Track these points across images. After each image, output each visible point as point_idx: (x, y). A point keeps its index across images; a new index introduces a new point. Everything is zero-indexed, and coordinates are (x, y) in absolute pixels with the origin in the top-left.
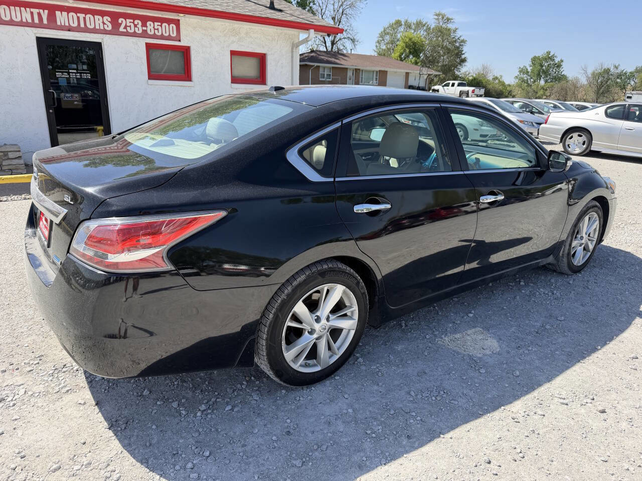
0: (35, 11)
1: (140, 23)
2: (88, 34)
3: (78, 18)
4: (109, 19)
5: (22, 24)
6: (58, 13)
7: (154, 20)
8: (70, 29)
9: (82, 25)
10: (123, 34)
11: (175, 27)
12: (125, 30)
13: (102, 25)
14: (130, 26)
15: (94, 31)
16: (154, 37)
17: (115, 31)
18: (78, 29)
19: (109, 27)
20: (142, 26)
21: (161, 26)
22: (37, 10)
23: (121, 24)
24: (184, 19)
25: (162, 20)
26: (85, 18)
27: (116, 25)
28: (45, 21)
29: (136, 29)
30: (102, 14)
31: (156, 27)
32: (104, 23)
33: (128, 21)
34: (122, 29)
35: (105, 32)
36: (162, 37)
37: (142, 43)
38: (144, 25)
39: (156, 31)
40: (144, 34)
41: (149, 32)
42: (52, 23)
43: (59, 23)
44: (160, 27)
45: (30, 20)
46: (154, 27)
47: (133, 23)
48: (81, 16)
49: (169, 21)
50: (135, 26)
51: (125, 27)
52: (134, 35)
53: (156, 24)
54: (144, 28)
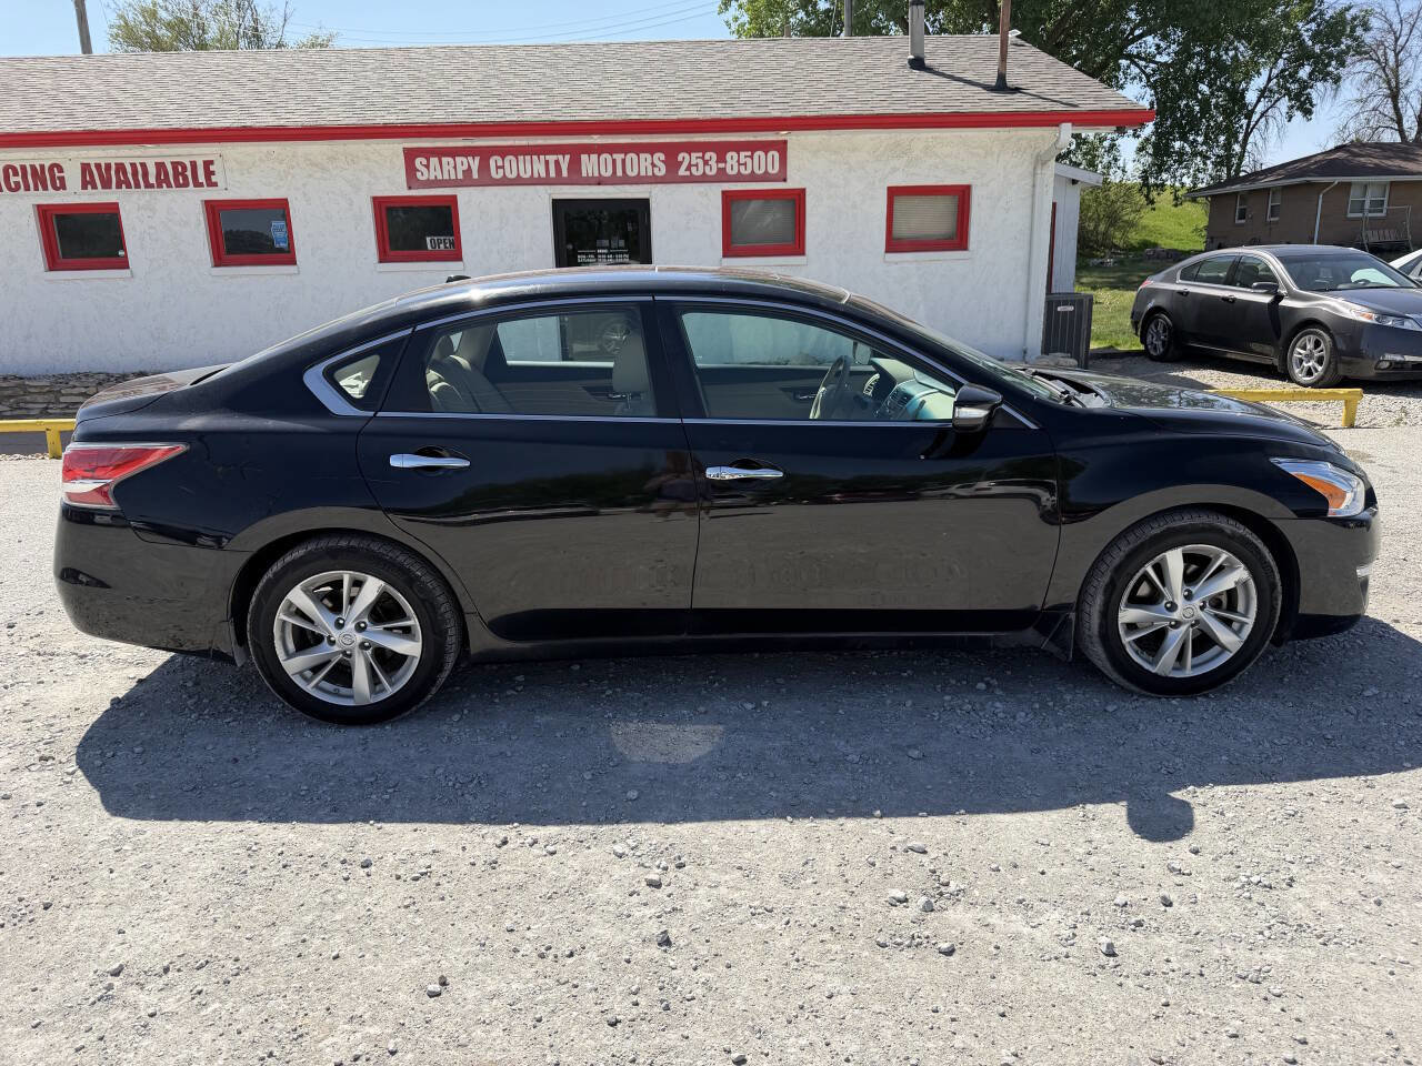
0: (552, 158)
1: (714, 156)
2: (627, 187)
3: (614, 161)
4: (662, 157)
5: (534, 181)
6: (584, 157)
7: (738, 147)
8: (600, 181)
9: (619, 173)
10: (684, 180)
11: (777, 155)
12: (688, 173)
13: (650, 168)
14: (697, 165)
15: (638, 180)
16: (739, 178)
17: (672, 178)
18: (613, 180)
19: (662, 171)
20: (717, 162)
21: (752, 157)
22: (555, 157)
23: (681, 163)
24: (795, 139)
25: (752, 147)
26: (624, 161)
27: (673, 164)
28: (565, 173)
29: (707, 168)
30: (651, 149)
31: (742, 161)
32: (653, 165)
33: (694, 155)
34: (682, 172)
35: (655, 180)
36: (753, 178)
37: (714, 193)
38: (721, 159)
39: (742, 168)
40: (721, 176)
41: (729, 171)
42: (575, 177)
43: (584, 174)
44: (749, 160)
45: (543, 175)
46: (738, 161)
47: (703, 158)
48: (619, 157)
49: (766, 147)
50: (706, 163)
51: (689, 168)
52: (704, 179)
53: (743, 154)
54: (721, 165)
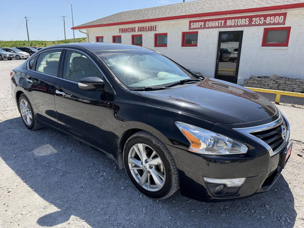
0: (220, 21)
1: (263, 18)
2: (238, 28)
3: (235, 21)
4: (248, 19)
5: (215, 27)
6: (228, 21)
7: (270, 15)
8: (231, 27)
9: (236, 24)
10: (254, 25)
11: (283, 17)
12: (255, 23)
13: (244, 22)
14: (257, 21)
15: (241, 26)
16: (270, 24)
17: (250, 25)
18: (234, 26)
19: (247, 23)
20: (264, 20)
21: (275, 18)
22: (221, 21)
23: (253, 21)
24: (289, 12)
25: (275, 15)
26: (238, 21)
27: (251, 21)
28: (223, 25)
29: (261, 22)
30: (245, 17)
32: (245, 22)
33: (257, 18)
34: (253, 23)
35: (245, 26)
36: (274, 24)
37: (261, 29)
38: (265, 19)
39: (271, 21)
40: (265, 24)
41: (267, 22)
42: (225, 26)
43: (227, 25)
44: (273, 19)
45: (217, 26)
46: (270, 19)
47: (260, 19)
48: (236, 20)
49: (279, 15)
50: (260, 20)
51: (255, 22)
52: (259, 25)
53: (272, 17)
54: (265, 21)
